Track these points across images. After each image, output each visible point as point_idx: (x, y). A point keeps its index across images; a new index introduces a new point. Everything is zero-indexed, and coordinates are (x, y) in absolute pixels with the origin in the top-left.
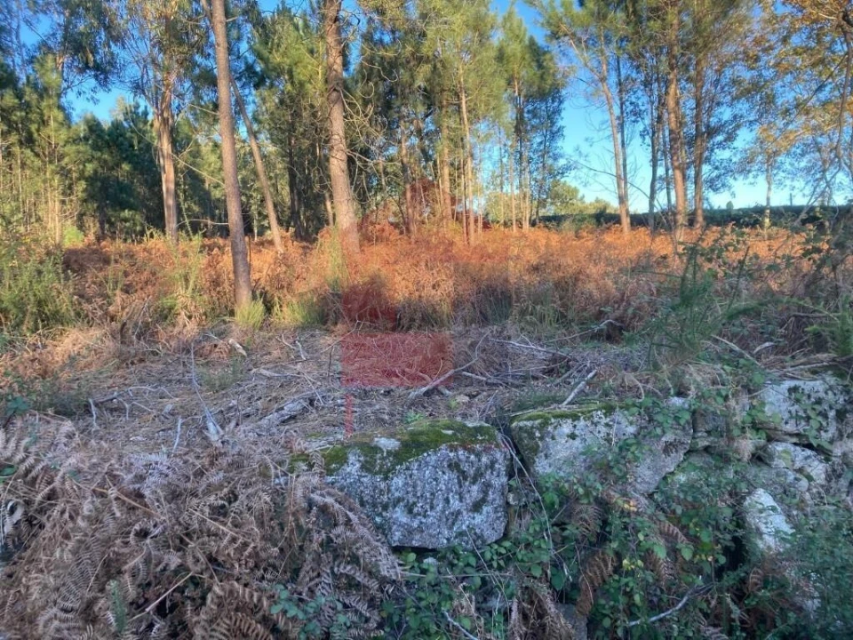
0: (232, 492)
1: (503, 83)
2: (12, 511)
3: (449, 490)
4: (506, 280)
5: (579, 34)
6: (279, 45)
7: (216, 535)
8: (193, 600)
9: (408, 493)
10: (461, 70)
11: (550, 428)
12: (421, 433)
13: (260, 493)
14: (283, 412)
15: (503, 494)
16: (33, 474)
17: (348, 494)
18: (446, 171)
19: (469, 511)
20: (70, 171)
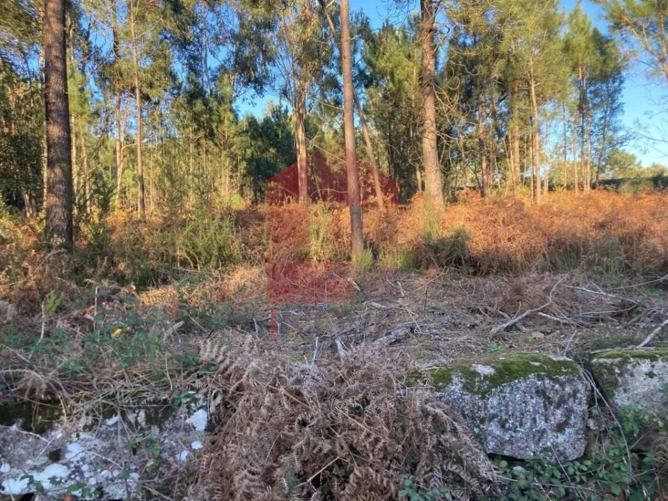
0: (365, 397)
1: (568, 69)
2: (215, 397)
3: (536, 412)
4: (574, 235)
5: (640, 23)
6: (384, 54)
7: (354, 429)
8: (338, 477)
9: (501, 411)
10: (532, 61)
11: (629, 367)
12: (512, 363)
13: (386, 400)
14: (391, 336)
15: (584, 419)
16: (228, 372)
17: (454, 407)
18: (517, 144)
19: (553, 430)
20: (236, 155)
